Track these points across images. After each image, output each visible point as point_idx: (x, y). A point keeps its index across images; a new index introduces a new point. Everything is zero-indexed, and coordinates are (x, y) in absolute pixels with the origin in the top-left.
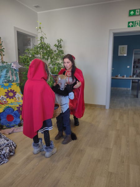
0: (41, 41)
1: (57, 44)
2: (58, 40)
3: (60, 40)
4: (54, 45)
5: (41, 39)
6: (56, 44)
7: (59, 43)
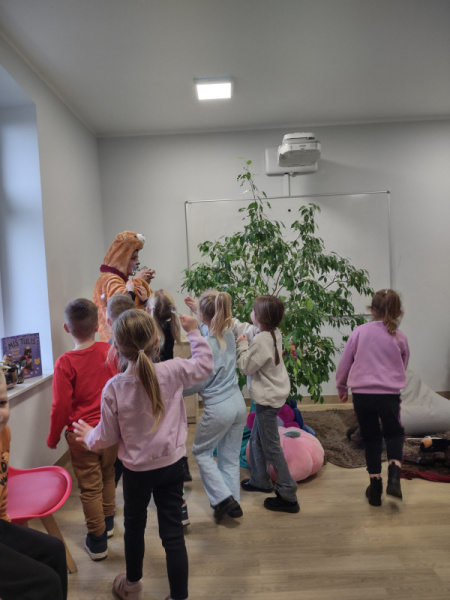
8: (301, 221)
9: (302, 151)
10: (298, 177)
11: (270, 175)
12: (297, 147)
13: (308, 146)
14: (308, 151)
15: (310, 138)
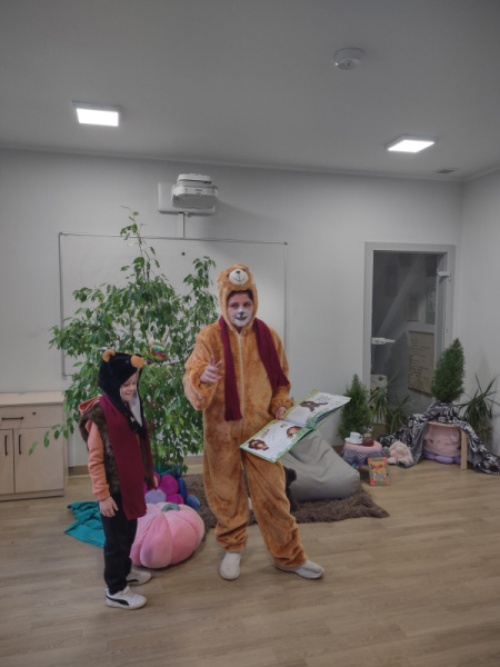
0: (138, 271)
1: (195, 274)
2: (198, 260)
3: (203, 261)
4: (186, 280)
5: (136, 267)
6: (190, 276)
7: (200, 273)
9: (198, 195)
10: (193, 218)
11: (162, 212)
12: (192, 191)
13: (205, 192)
14: (204, 196)
15: (207, 182)
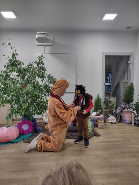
2: (39, 56)
4: (35, 62)
8: (38, 61)
9: (42, 38)
10: (47, 47)
11: (38, 46)
12: (40, 36)
13: (44, 36)
14: (44, 38)
15: (44, 34)
